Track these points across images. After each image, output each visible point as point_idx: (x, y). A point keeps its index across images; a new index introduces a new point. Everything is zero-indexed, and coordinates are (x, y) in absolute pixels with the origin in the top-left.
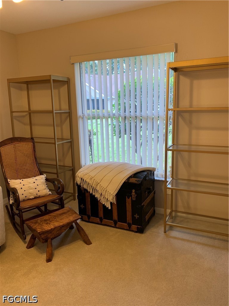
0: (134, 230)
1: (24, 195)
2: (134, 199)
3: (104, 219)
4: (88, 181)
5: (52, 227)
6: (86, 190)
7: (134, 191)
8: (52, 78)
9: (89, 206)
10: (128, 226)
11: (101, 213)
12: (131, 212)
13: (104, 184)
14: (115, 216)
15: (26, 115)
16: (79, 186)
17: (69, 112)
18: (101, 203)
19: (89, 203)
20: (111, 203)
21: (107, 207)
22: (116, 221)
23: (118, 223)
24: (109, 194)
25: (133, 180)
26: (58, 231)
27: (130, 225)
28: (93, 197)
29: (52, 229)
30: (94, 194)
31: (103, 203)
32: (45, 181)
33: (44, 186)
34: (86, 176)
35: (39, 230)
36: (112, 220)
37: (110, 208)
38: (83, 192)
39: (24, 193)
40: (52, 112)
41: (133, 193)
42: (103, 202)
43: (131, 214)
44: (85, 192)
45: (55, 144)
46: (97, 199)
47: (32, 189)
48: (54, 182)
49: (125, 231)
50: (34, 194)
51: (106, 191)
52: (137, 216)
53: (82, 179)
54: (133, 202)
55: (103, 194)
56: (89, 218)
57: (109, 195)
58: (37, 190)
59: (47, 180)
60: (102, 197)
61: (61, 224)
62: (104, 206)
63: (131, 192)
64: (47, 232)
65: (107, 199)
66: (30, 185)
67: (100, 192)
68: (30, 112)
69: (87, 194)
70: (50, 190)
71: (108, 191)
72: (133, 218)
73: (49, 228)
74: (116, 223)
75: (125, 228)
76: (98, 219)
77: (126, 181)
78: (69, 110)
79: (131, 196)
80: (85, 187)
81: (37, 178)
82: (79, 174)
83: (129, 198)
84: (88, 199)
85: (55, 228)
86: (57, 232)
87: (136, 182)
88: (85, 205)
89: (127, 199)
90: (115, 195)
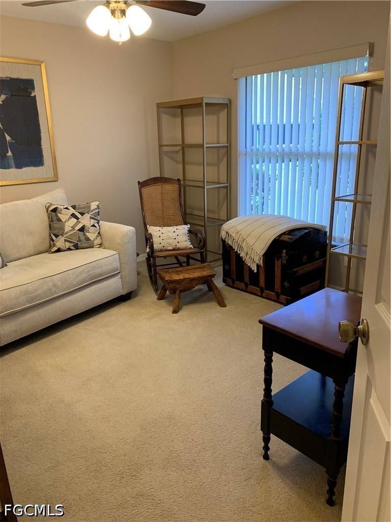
0: (283, 302)
1: (162, 245)
2: (285, 262)
3: (249, 284)
4: (234, 235)
5: (182, 278)
6: (231, 247)
7: (284, 251)
8: (205, 101)
9: (234, 268)
10: (275, 295)
11: (247, 277)
12: (280, 278)
13: (250, 241)
14: (262, 282)
15: (180, 150)
16: (224, 242)
17: (227, 146)
18: (246, 264)
19: (234, 264)
20: (258, 266)
21: (253, 269)
22: (263, 288)
23: (265, 291)
24: (255, 253)
25: (285, 238)
26: (188, 283)
27: (278, 295)
28: (238, 256)
29: (180, 279)
30: (239, 252)
31: (249, 265)
32: (187, 232)
33: (184, 237)
34: (232, 230)
35: (167, 278)
36: (258, 287)
37: (255, 271)
38: (228, 249)
39: (162, 242)
40: (202, 146)
41: (284, 255)
42: (248, 262)
43: (280, 281)
44: (230, 249)
45: (204, 188)
46: (242, 259)
47: (170, 238)
48: (196, 234)
49: (272, 302)
50: (173, 244)
51: (252, 250)
52: (286, 284)
53: (227, 233)
54: (283, 265)
55: (249, 253)
56: (233, 282)
57: (255, 255)
58: (177, 240)
59: (190, 231)
60: (248, 256)
61: (192, 276)
62: (250, 269)
63: (281, 253)
64: (176, 281)
65: (253, 260)
66: (169, 234)
67: (245, 250)
68: (184, 145)
69: (232, 252)
70: (192, 244)
71: (255, 250)
72: (283, 286)
73: (178, 278)
74: (262, 290)
75: (273, 299)
76: (243, 284)
77: (277, 238)
78: (227, 143)
79: (281, 257)
80: (230, 243)
81: (178, 227)
82: (225, 227)
83: (278, 260)
84: (234, 259)
85: (184, 279)
86: (187, 285)
87: (288, 240)
88: (229, 266)
89: (276, 261)
90: (263, 255)
